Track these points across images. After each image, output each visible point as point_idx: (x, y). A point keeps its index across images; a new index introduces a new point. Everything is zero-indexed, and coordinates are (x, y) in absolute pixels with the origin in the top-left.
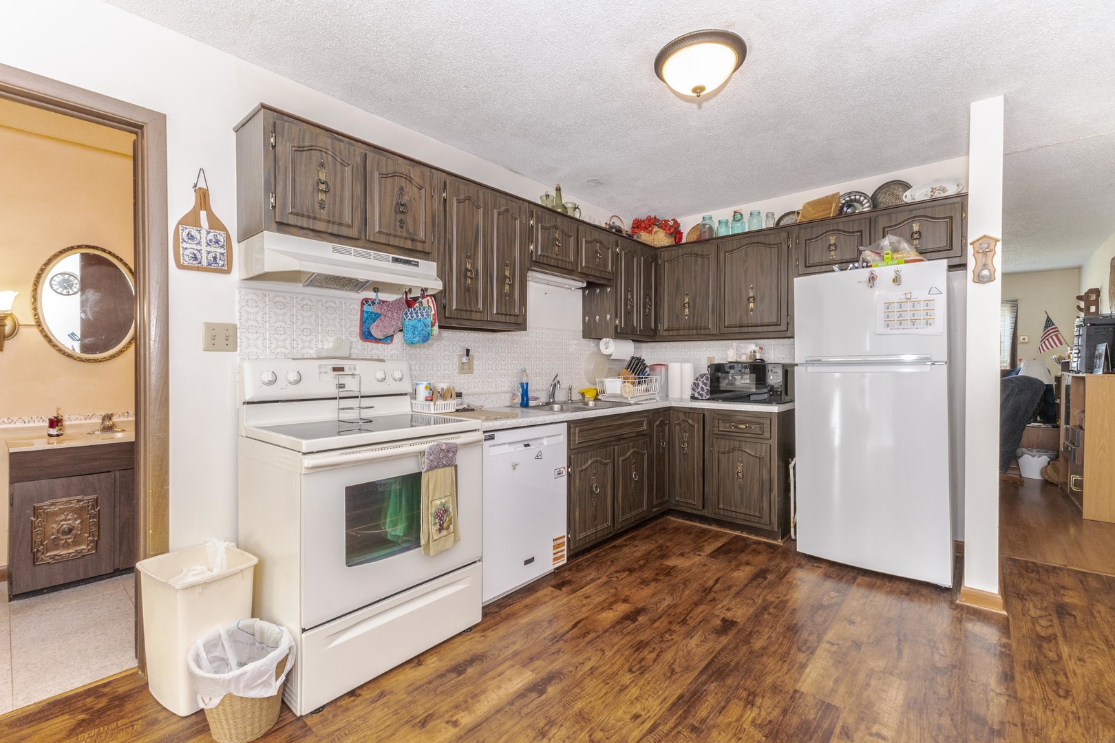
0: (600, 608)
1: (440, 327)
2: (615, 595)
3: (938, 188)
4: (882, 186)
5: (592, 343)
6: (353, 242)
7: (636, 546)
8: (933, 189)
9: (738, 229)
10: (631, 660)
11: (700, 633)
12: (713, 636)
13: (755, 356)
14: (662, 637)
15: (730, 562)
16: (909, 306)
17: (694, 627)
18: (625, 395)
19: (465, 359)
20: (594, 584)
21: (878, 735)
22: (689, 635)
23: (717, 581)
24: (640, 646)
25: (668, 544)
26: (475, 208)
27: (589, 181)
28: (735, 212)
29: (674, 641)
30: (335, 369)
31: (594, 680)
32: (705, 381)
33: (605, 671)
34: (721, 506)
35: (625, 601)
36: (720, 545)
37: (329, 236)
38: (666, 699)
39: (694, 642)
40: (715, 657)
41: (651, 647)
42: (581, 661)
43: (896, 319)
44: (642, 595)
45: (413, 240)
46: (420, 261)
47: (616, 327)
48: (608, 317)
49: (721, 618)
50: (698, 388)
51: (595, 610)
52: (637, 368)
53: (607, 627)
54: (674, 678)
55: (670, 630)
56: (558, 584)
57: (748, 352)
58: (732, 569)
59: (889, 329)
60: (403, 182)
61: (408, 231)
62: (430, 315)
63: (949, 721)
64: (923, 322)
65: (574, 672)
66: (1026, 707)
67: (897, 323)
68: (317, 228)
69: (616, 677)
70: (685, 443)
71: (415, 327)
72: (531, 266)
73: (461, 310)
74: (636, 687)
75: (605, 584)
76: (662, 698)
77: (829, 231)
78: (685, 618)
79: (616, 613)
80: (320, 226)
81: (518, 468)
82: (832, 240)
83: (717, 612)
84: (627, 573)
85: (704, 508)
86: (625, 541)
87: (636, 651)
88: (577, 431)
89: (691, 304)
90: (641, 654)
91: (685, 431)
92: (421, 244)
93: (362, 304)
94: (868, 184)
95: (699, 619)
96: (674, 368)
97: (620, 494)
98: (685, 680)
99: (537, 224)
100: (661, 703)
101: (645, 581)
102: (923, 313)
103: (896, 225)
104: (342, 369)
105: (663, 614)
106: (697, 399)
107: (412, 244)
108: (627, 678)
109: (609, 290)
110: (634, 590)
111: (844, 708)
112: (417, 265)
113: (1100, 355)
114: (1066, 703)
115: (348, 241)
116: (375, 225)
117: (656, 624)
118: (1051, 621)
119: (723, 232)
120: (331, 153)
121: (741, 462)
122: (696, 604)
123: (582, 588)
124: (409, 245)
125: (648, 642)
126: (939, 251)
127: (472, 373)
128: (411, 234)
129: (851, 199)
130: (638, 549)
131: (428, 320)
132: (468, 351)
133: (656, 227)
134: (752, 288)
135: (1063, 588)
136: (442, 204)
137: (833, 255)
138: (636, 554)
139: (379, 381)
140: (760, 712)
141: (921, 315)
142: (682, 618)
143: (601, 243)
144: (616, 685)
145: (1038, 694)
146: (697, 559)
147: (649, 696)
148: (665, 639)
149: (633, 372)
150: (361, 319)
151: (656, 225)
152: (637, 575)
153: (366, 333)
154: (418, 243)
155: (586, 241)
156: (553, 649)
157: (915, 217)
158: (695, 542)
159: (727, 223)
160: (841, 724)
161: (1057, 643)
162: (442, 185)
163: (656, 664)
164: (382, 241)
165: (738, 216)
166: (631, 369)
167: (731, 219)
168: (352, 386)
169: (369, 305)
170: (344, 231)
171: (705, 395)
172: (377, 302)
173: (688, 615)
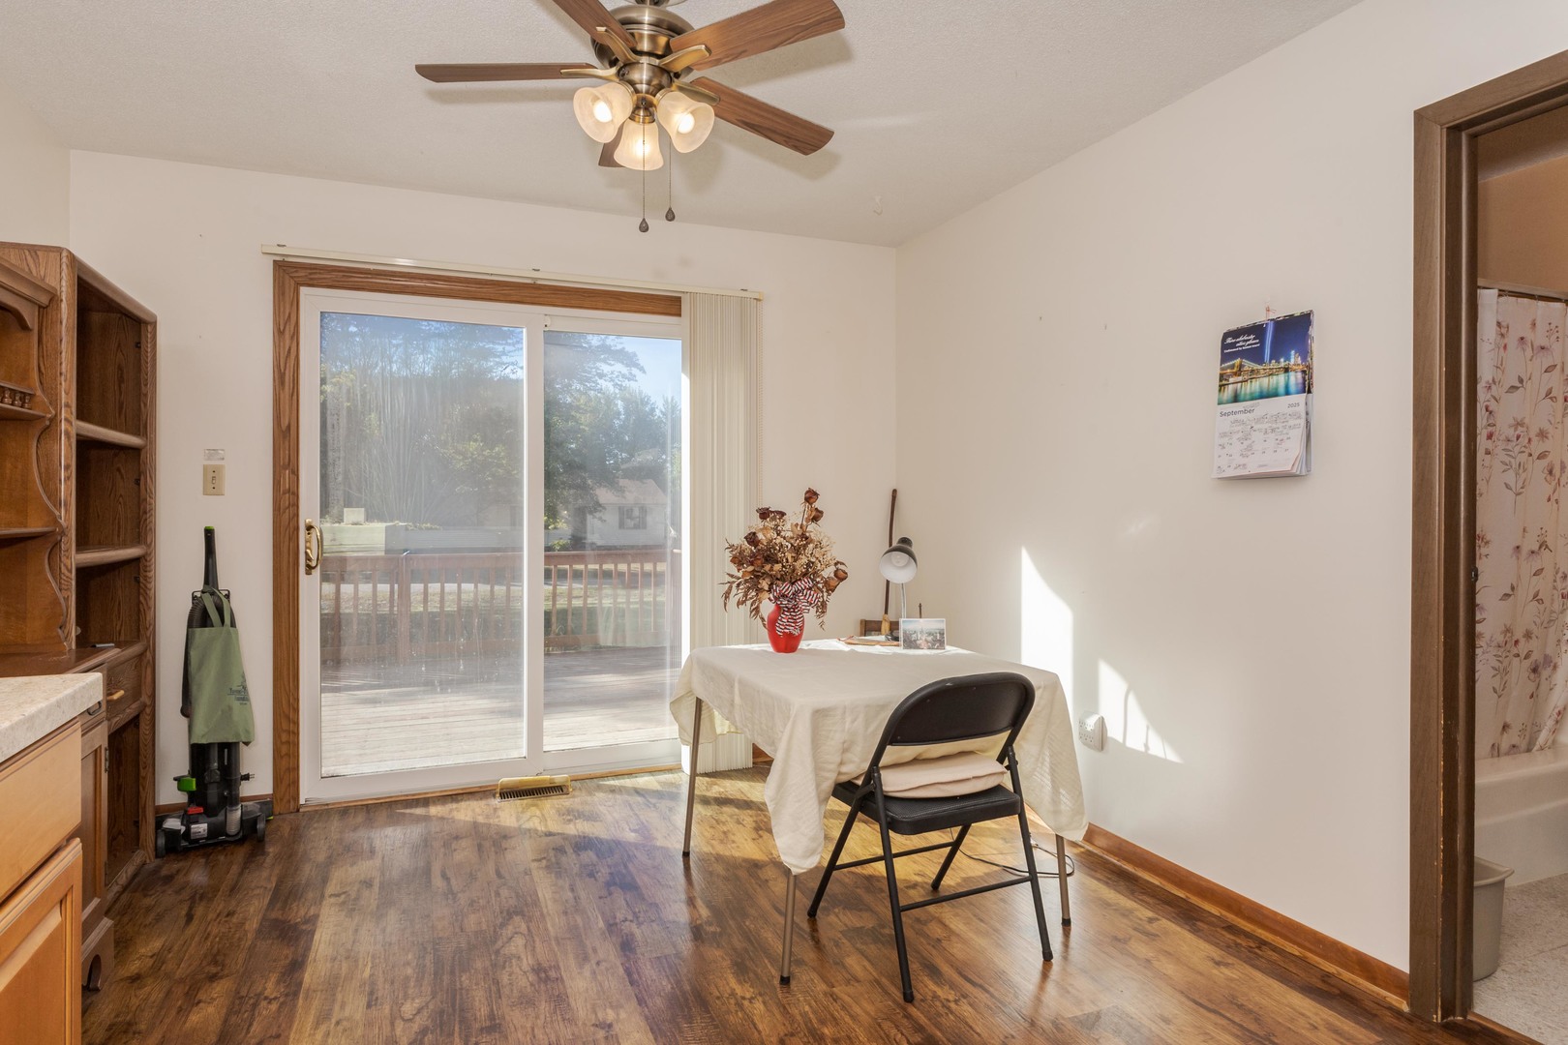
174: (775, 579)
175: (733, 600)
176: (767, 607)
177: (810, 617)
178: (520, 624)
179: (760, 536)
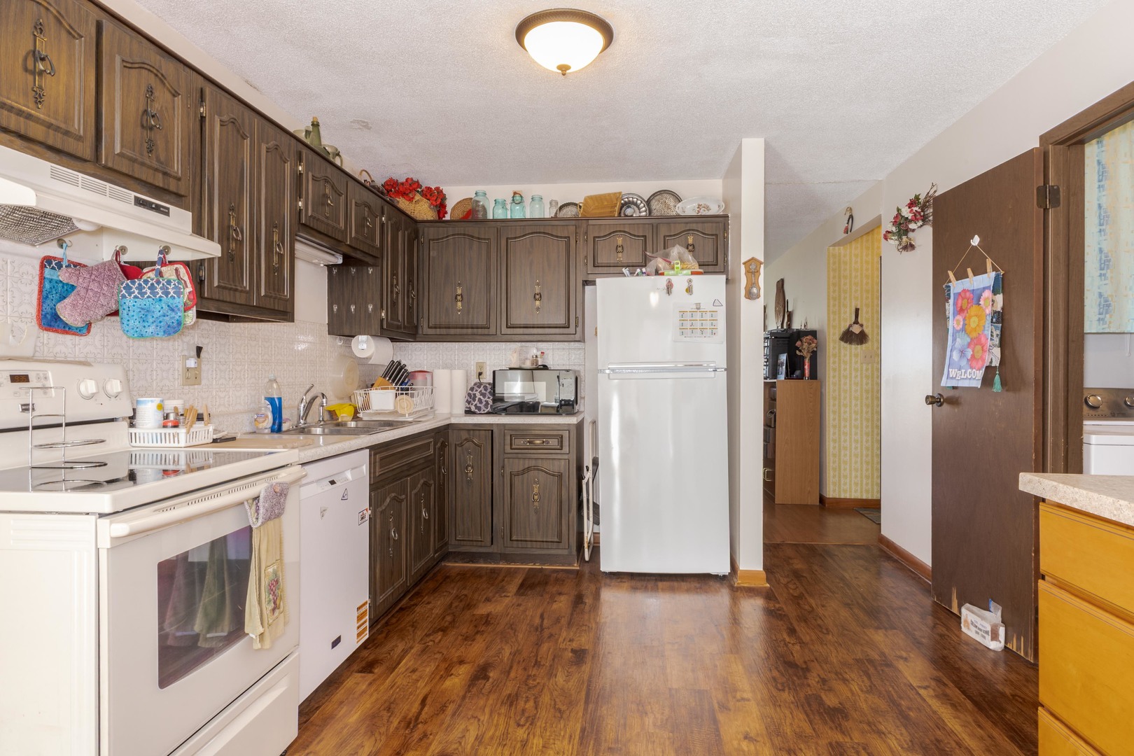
0: (438, 677)
1: (201, 315)
2: (445, 660)
3: (703, 205)
4: (656, 193)
5: (339, 342)
6: (79, 164)
7: (429, 603)
8: (699, 205)
9: (517, 213)
10: (512, 716)
11: (560, 670)
12: (574, 669)
13: (537, 362)
14: (526, 685)
15: (542, 596)
16: (698, 316)
17: (551, 666)
18: (400, 411)
19: (192, 363)
20: (409, 655)
21: (743, 699)
22: (551, 674)
23: (542, 617)
24: (512, 700)
25: (465, 592)
26: (239, 137)
27: (354, 122)
28: (515, 193)
29: (542, 684)
30: (15, 379)
31: (488, 747)
32: (483, 391)
33: (493, 735)
34: (514, 538)
35: (461, 662)
36: (520, 581)
37: (45, 150)
38: (571, 736)
39: (560, 679)
40: (589, 686)
41: (522, 697)
42: (460, 735)
43: (689, 327)
44: (477, 650)
45: (165, 174)
46: (172, 208)
47: (382, 320)
48: (370, 307)
49: (570, 650)
50: (474, 400)
51: (434, 681)
52: (398, 376)
53: (462, 694)
54: (565, 716)
55: (529, 676)
56: (364, 668)
57: (529, 356)
58: (548, 603)
59: (683, 336)
60: (153, 81)
61: (158, 160)
62: (182, 293)
63: (777, 673)
64: (709, 331)
65: (460, 748)
66: (812, 647)
67: (690, 331)
68: (31, 134)
69: (509, 735)
70: (470, 468)
71: (146, 312)
72: (299, 231)
73: (225, 288)
74: (536, 738)
75: (423, 651)
76: (567, 736)
77: (616, 231)
78: (536, 660)
79: (460, 677)
80: (37, 131)
81: (326, 514)
82: (620, 241)
83: (563, 646)
84: (440, 633)
85: (492, 544)
86: (411, 599)
87: (511, 705)
88: (378, 460)
89: (465, 297)
90: (518, 707)
91: (470, 453)
92: (175, 181)
93: (42, 267)
94: (642, 188)
95: (550, 657)
96: (441, 376)
97: (413, 538)
98: (577, 713)
99: (307, 170)
100: (570, 741)
101: (467, 637)
102: (709, 323)
103: (674, 235)
104: (24, 378)
105: (512, 663)
106: (474, 413)
107: (164, 181)
108: (521, 733)
109: (370, 271)
110: (462, 649)
111: (711, 689)
112: (167, 214)
113: (782, 363)
114: (830, 637)
115: (72, 162)
116: (115, 142)
117: (512, 675)
118: (795, 584)
119: (500, 214)
120: (55, 12)
121: (538, 483)
122: (537, 644)
123: (399, 663)
124: (159, 181)
125: (516, 694)
126: (708, 265)
127: (199, 384)
128: (162, 163)
129: (629, 201)
130: (436, 606)
131: (177, 300)
132: (199, 350)
133: (418, 194)
134: (538, 284)
135: (789, 558)
136: (198, 123)
137: (621, 258)
138: (436, 611)
139: (85, 398)
140: (655, 716)
141: (708, 325)
142: (534, 661)
143: (369, 207)
144: (514, 743)
145: (814, 637)
146: (507, 600)
147: (554, 739)
148: (531, 685)
149: (393, 381)
150: (41, 291)
151: (418, 192)
152: (454, 633)
153: (49, 317)
154: (171, 179)
155: (356, 203)
156: (416, 735)
157: (689, 230)
158: (492, 585)
159: (504, 204)
160: (715, 701)
161: (806, 599)
162: (199, 95)
163: (539, 710)
164: (124, 170)
165: (518, 198)
166: (390, 378)
167: (509, 200)
168: (47, 407)
169: (53, 268)
170: (71, 146)
171: (483, 408)
172: (64, 264)
173: (537, 656)
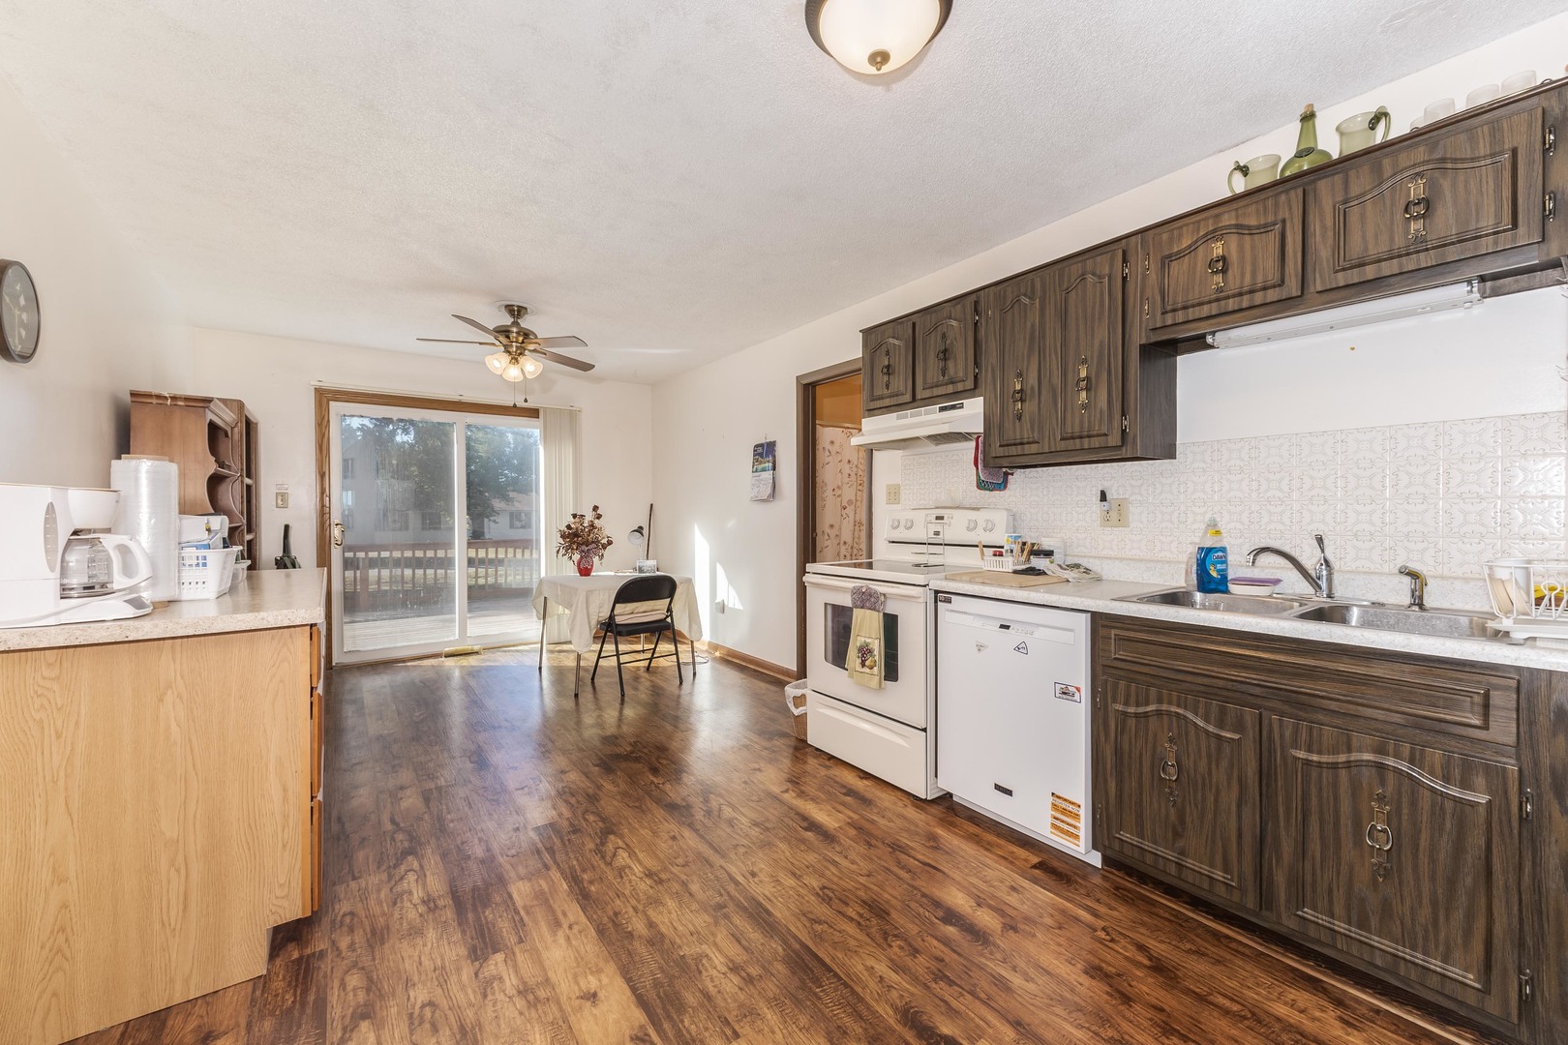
174: (579, 545)
175: (561, 554)
176: (576, 557)
177: (596, 559)
178: (454, 588)
179: (573, 526)
